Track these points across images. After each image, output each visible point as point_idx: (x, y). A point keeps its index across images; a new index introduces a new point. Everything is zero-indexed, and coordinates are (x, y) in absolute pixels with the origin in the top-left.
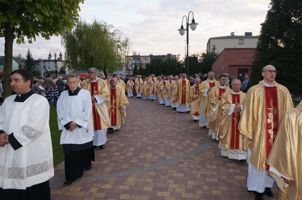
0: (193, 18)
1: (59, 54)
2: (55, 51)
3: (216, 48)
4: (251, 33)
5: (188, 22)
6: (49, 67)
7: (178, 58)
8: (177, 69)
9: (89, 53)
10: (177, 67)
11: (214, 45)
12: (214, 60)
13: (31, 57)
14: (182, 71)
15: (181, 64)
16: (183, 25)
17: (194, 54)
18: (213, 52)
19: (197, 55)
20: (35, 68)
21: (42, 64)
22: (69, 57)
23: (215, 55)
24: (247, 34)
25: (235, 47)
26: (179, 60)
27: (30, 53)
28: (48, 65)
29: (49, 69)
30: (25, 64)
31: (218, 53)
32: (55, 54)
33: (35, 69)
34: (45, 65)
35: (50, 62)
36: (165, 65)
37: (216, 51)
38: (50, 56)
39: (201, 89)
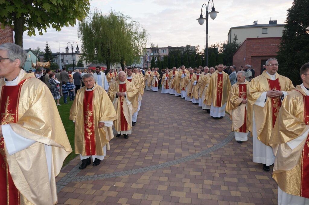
0: (213, 6)
1: (76, 47)
2: (72, 43)
3: (237, 38)
4: (276, 22)
5: (207, 11)
6: (67, 60)
7: (197, 49)
8: (196, 61)
9: (105, 46)
10: (196, 59)
11: (236, 35)
12: (235, 51)
13: (50, 50)
14: (201, 63)
15: (200, 55)
16: (202, 14)
17: (214, 45)
18: (235, 42)
19: (217, 46)
20: (53, 61)
21: (60, 57)
22: (86, 50)
23: (237, 46)
24: (271, 22)
25: (258, 37)
26: (198, 51)
27: (48, 47)
28: (66, 58)
29: (67, 62)
30: (44, 58)
31: (240, 43)
32: (72, 47)
33: (53, 63)
34: (63, 59)
35: (68, 56)
36: (183, 57)
37: (237, 41)
38: (67, 49)
39: (253, 92)
